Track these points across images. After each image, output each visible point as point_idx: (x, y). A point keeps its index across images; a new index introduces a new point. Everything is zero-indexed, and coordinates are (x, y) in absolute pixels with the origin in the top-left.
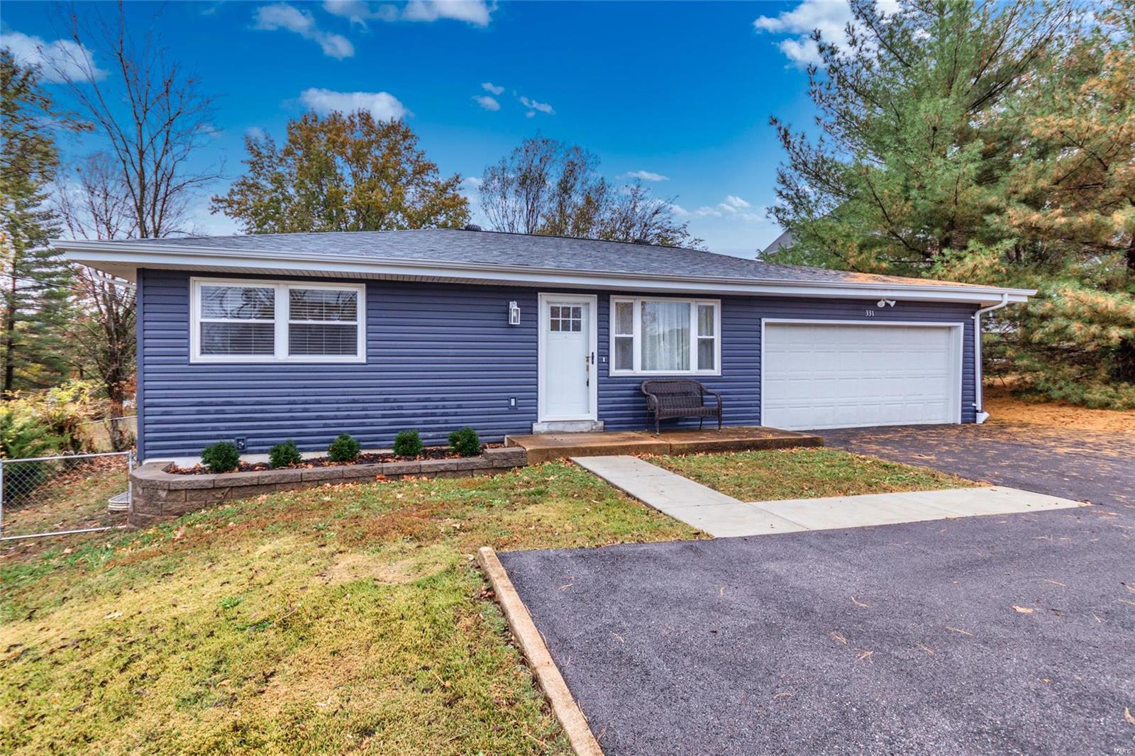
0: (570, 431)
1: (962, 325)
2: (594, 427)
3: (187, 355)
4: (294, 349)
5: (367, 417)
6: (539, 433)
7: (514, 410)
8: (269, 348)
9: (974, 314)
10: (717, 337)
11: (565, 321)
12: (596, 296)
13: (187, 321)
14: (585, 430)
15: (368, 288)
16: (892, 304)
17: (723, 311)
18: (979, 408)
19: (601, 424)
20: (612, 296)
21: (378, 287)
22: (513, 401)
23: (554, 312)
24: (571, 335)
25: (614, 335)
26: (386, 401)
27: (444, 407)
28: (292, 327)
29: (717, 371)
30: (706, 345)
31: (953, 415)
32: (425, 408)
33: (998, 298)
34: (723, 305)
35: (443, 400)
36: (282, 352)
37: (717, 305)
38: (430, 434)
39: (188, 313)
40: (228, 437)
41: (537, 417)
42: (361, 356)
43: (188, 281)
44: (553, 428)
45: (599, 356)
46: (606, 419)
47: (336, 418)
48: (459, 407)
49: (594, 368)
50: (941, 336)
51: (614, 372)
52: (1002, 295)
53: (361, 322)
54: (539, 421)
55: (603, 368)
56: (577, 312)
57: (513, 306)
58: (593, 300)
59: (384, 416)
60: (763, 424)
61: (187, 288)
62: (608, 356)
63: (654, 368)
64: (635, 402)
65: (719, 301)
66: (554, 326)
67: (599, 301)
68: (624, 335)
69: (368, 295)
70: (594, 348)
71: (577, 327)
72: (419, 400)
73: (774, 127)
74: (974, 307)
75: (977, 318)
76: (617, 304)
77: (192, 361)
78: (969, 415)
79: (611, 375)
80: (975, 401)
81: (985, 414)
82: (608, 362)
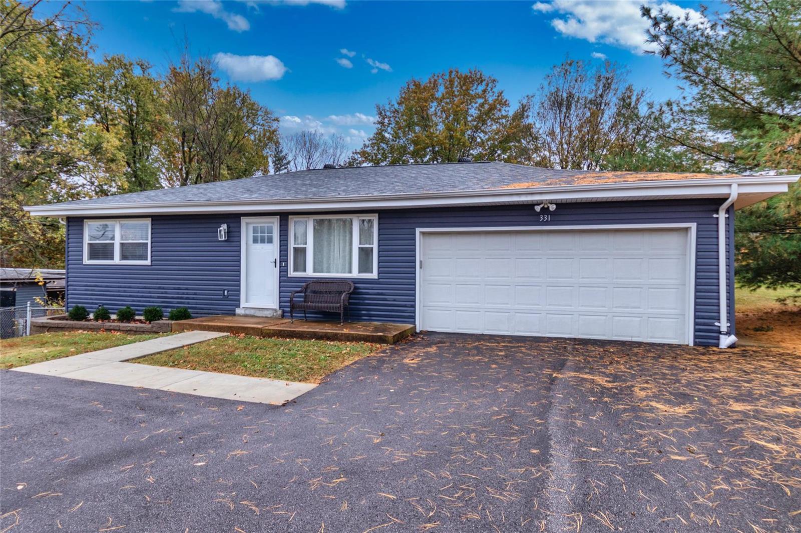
0: (260, 315)
1: (693, 226)
2: (275, 314)
3: (82, 260)
4: (124, 257)
5: (151, 297)
6: (239, 315)
7: (226, 298)
8: (112, 256)
9: (717, 212)
10: (375, 247)
11: (262, 239)
12: (279, 217)
13: (82, 243)
14: (269, 316)
15: (152, 220)
17: (379, 224)
18: (724, 329)
19: (280, 312)
20: (290, 217)
21: (155, 220)
22: (226, 292)
23: (255, 230)
24: (265, 246)
25: (292, 245)
26: (159, 288)
27: (187, 294)
28: (121, 244)
29: (374, 275)
30: (365, 253)
31: (689, 340)
34: (380, 218)
35: (187, 289)
36: (117, 258)
37: (375, 218)
39: (83, 238)
40: (96, 304)
41: (240, 304)
42: (149, 261)
43: (83, 222)
44: (248, 312)
45: (280, 262)
46: (285, 309)
49: (277, 271)
50: (673, 241)
51: (292, 273)
52: (730, 185)
53: (149, 241)
54: (241, 307)
55: (283, 271)
56: (270, 231)
57: (223, 227)
58: (277, 221)
59: (159, 297)
60: (417, 323)
61: (82, 226)
62: (287, 261)
63: (329, 272)
65: (377, 215)
67: (281, 221)
68: (300, 246)
69: (152, 225)
70: (276, 255)
71: (270, 240)
72: (175, 289)
74: (715, 203)
75: (722, 216)
76: (293, 222)
77: (84, 263)
78: (710, 336)
79: (289, 276)
80: (719, 320)
81: (733, 339)
82: (286, 266)
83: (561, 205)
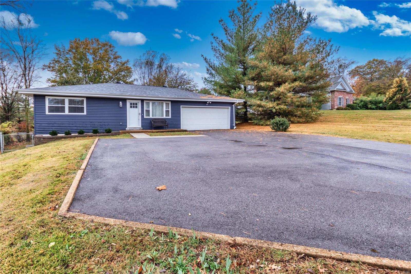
0: (135, 130)
1: (230, 107)
3: (45, 113)
4: (69, 112)
5: (87, 126)
6: (128, 130)
7: (121, 125)
8: (64, 111)
10: (170, 110)
11: (134, 106)
12: (141, 100)
13: (45, 106)
14: (139, 130)
15: (86, 99)
16: (211, 103)
18: (234, 126)
19: (142, 128)
20: (144, 101)
21: (89, 99)
22: (121, 123)
23: (131, 104)
24: (135, 109)
25: (145, 109)
26: (91, 123)
27: (105, 124)
28: (69, 107)
29: (170, 117)
30: (167, 112)
31: (229, 128)
32: (100, 124)
33: (236, 101)
34: (171, 103)
36: (67, 112)
37: (170, 103)
38: (101, 130)
39: (45, 104)
40: (55, 130)
41: (127, 127)
42: (85, 113)
43: (45, 97)
44: (131, 129)
45: (141, 114)
46: (144, 127)
47: (79, 126)
48: (108, 124)
49: (140, 116)
50: (226, 110)
51: (145, 117)
53: (85, 106)
55: (142, 116)
56: (136, 104)
57: (121, 103)
58: (140, 102)
59: (91, 126)
60: (181, 129)
61: (45, 99)
63: (155, 116)
64: (150, 124)
66: (131, 107)
68: (148, 109)
69: (86, 100)
70: (140, 112)
71: (136, 107)
72: (99, 123)
73: (202, 57)
74: (233, 103)
75: (234, 106)
76: (146, 102)
77: (46, 114)
78: (232, 127)
80: (233, 124)
81: (236, 127)
82: (144, 115)
83: (212, 102)
